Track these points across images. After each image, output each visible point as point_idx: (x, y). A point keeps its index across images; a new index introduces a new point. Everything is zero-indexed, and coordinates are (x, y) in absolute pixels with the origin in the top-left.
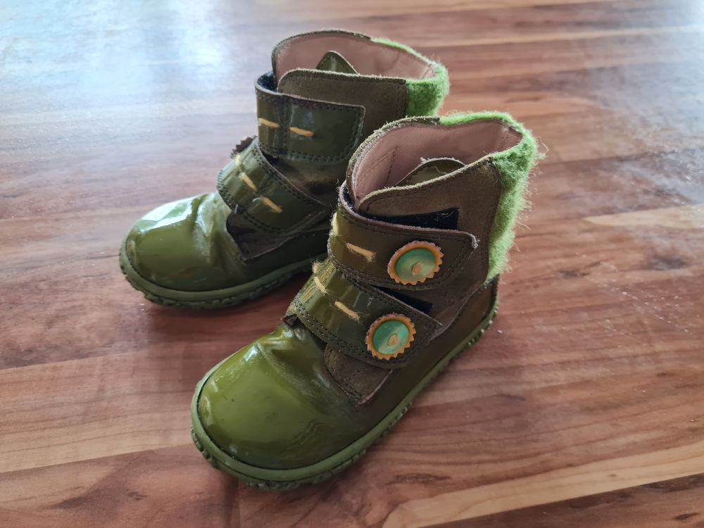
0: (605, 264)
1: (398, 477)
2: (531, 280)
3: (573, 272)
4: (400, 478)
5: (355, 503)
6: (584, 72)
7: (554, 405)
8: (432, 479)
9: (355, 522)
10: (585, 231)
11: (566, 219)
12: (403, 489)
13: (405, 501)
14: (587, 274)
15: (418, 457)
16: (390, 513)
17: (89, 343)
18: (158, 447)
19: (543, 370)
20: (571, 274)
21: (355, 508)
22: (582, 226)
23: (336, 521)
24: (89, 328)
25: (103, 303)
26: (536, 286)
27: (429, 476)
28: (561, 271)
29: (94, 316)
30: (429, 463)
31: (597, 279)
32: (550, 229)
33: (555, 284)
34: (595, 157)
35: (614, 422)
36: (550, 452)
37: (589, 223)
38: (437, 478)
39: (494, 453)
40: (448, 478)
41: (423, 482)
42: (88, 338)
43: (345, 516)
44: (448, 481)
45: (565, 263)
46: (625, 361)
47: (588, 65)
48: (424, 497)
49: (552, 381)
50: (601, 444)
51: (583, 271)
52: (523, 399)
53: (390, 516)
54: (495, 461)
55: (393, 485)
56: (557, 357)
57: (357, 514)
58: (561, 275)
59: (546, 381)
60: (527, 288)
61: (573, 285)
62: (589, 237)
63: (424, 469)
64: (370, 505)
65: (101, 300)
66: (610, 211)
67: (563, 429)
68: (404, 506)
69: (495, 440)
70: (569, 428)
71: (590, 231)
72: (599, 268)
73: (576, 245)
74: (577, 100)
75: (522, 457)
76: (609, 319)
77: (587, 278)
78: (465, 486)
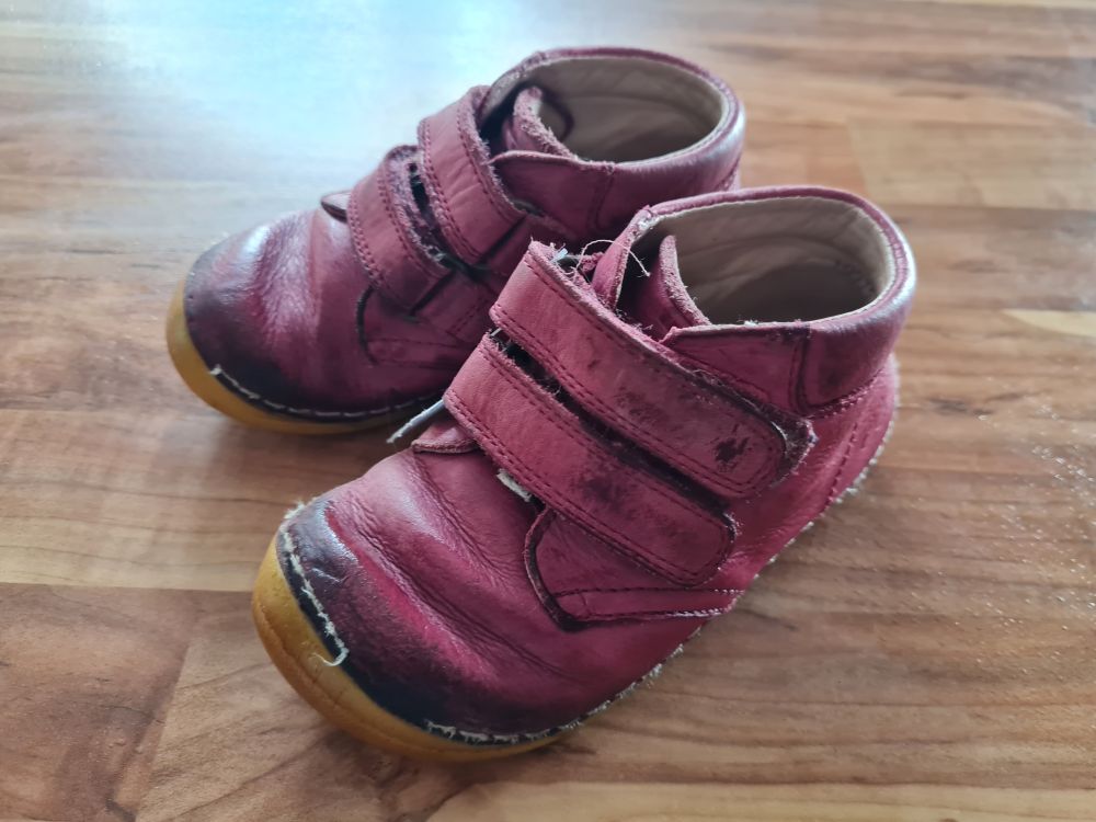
0: (1032, 401)
3: (960, 403)
6: (1065, 63)
7: (854, 651)
9: (375, 801)
10: (1003, 334)
11: (970, 305)
14: (988, 412)
16: (449, 797)
17: (15, 386)
18: (61, 582)
19: (849, 579)
20: (952, 406)
21: (385, 771)
22: (997, 323)
24: (23, 362)
25: (66, 324)
28: (934, 400)
29: (41, 344)
31: (1006, 424)
32: (929, 320)
34: (1054, 206)
35: (978, 710)
36: (822, 744)
37: (1013, 320)
39: (699, 723)
42: (17, 378)
45: (946, 385)
46: (1033, 592)
47: (1074, 52)
49: (862, 604)
50: (939, 751)
51: (979, 406)
52: (791, 628)
54: (700, 740)
57: (384, 784)
58: (931, 405)
59: (849, 601)
61: (954, 429)
62: (1007, 345)
65: (64, 319)
66: (1063, 305)
67: (862, 704)
69: (711, 697)
70: (876, 703)
71: (1014, 334)
72: (1017, 404)
73: (976, 356)
74: (1038, 106)
75: (758, 743)
76: (1016, 503)
77: (986, 419)
78: (621, 776)
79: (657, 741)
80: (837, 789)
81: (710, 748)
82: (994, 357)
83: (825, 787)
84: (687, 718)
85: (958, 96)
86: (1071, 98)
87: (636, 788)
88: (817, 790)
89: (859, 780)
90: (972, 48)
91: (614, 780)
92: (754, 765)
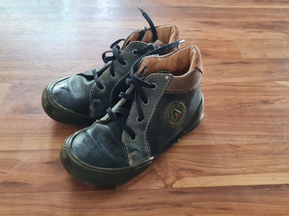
0: (283, 100)
1: (181, 169)
2: (247, 103)
3: (267, 102)
4: (182, 169)
5: (163, 176)
7: (251, 150)
8: (195, 171)
9: (162, 182)
10: (275, 87)
11: (268, 81)
12: (183, 173)
13: (183, 177)
14: (273, 103)
15: (191, 163)
16: (176, 181)
19: (248, 137)
20: (265, 102)
21: (162, 177)
22: (274, 84)
23: (154, 181)
26: (250, 106)
27: (195, 170)
28: (262, 101)
30: (195, 165)
31: (278, 105)
32: (259, 84)
33: (258, 105)
34: (284, 57)
37: (277, 84)
38: (198, 171)
39: (222, 165)
40: (202, 171)
41: (191, 172)
43: (157, 180)
44: (202, 172)
45: (264, 98)
48: (191, 177)
49: (252, 142)
50: (270, 167)
51: (271, 101)
52: (238, 147)
53: (176, 182)
55: (179, 171)
56: (254, 133)
57: (163, 179)
59: (249, 141)
60: (246, 106)
61: (267, 107)
62: (276, 89)
63: (192, 167)
64: (169, 177)
67: (254, 160)
68: (183, 179)
71: (278, 87)
72: (280, 101)
73: (270, 92)
74: (279, 34)
77: (273, 105)
78: (209, 175)
79: (215, 169)
80: (251, 175)
81: (225, 169)
82: (274, 92)
83: (249, 174)
84: (220, 164)
85: (261, 32)
86: (287, 31)
87: (212, 177)
88: (247, 175)
89: (255, 173)
90: (262, 20)
91: (207, 176)
92: (234, 172)
